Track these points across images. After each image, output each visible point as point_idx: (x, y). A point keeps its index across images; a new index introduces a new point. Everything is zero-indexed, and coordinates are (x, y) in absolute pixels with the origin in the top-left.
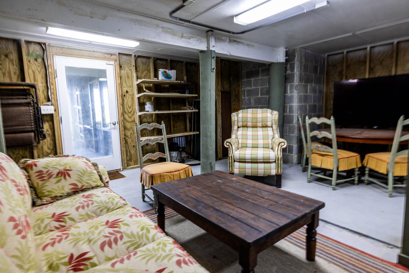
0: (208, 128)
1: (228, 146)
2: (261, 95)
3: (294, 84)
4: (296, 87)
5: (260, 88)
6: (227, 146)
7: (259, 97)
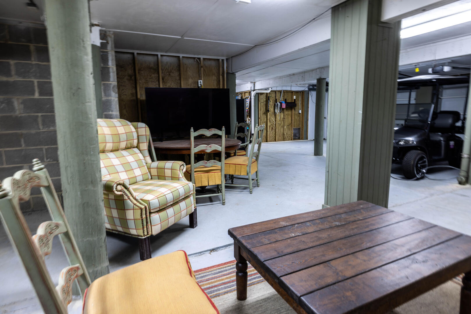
0: (96, 162)
1: (120, 191)
2: (41, 94)
3: (110, 84)
4: (113, 88)
5: (36, 81)
6: (119, 193)
7: (36, 99)
